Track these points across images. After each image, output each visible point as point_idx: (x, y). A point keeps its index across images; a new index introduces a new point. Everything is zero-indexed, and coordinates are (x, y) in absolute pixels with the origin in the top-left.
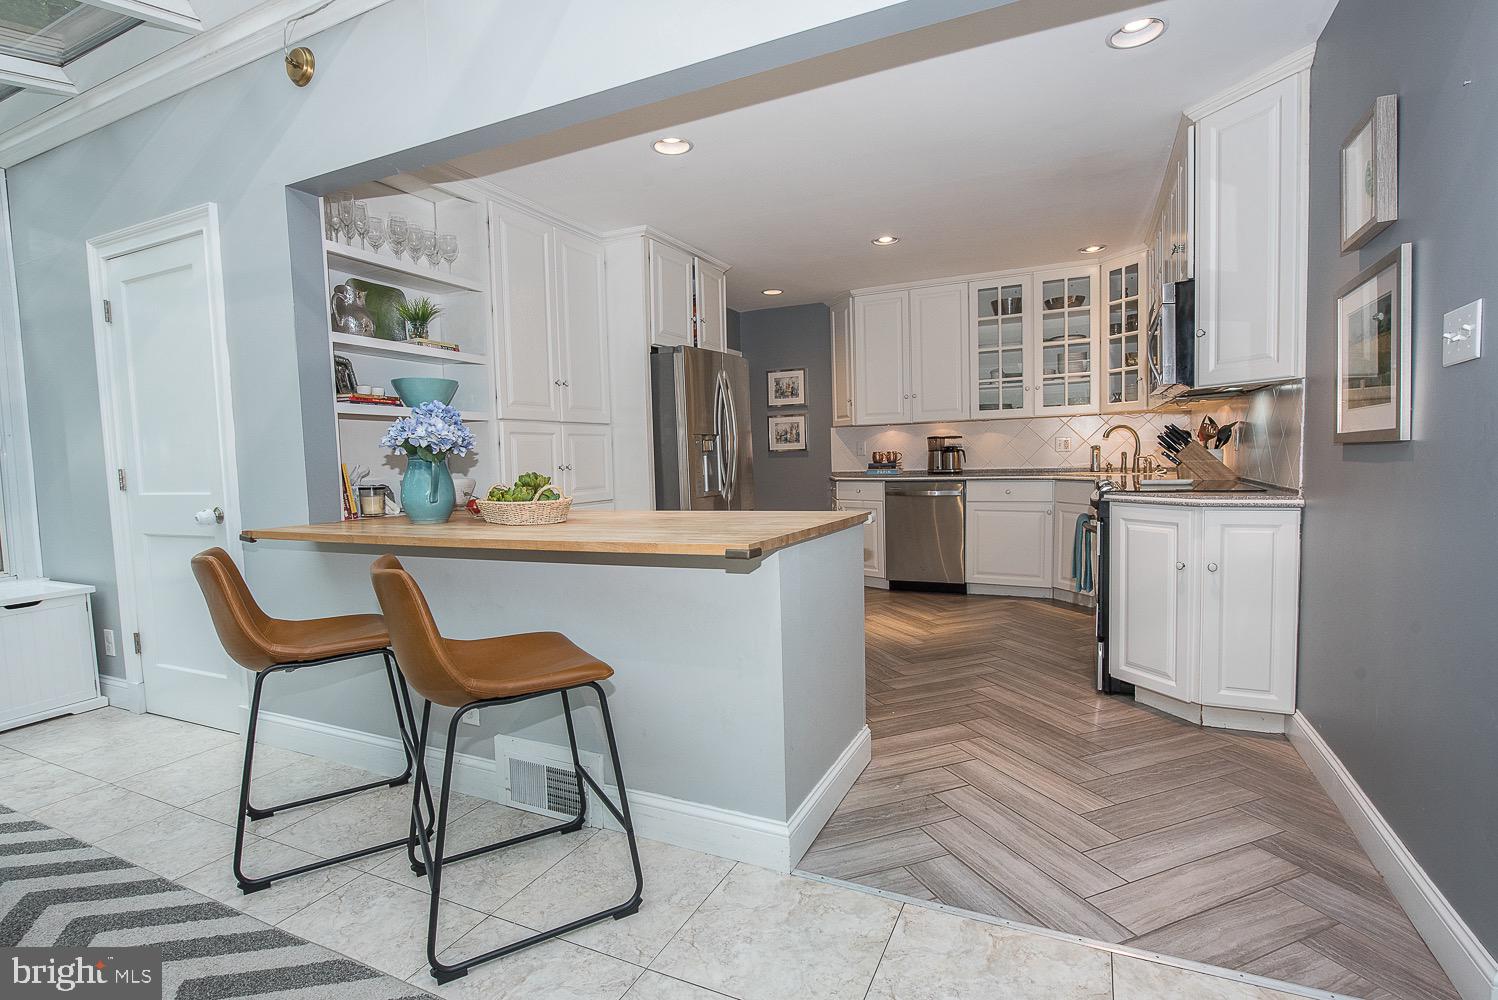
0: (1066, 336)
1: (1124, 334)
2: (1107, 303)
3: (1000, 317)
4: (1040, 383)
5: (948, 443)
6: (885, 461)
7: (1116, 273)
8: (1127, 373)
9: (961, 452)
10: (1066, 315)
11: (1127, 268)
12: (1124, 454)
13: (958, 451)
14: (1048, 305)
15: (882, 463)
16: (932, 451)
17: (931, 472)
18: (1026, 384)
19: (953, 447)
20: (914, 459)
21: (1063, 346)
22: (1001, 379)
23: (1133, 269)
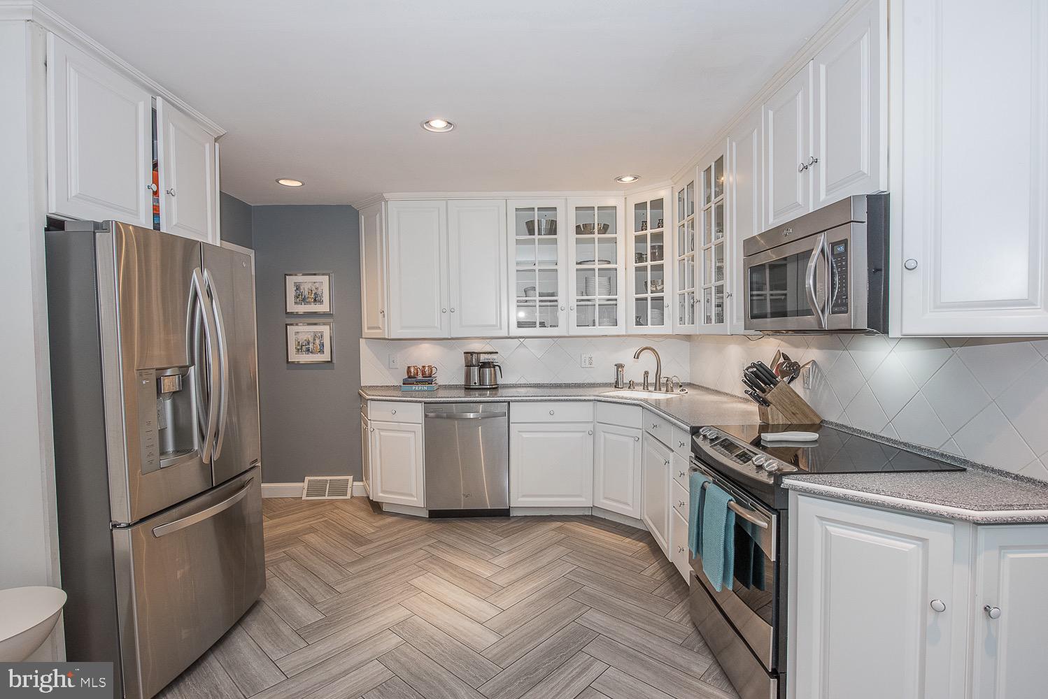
0: (596, 261)
1: (649, 263)
2: (632, 234)
3: (536, 237)
4: (574, 304)
5: (483, 358)
6: (420, 377)
7: (640, 206)
8: (653, 299)
9: (497, 368)
10: (596, 240)
11: (651, 201)
12: (646, 373)
13: (494, 366)
14: (579, 230)
15: (419, 378)
16: (469, 365)
17: (468, 388)
18: (561, 304)
19: (489, 363)
20: (450, 371)
21: (594, 270)
22: (538, 298)
23: (658, 204)
